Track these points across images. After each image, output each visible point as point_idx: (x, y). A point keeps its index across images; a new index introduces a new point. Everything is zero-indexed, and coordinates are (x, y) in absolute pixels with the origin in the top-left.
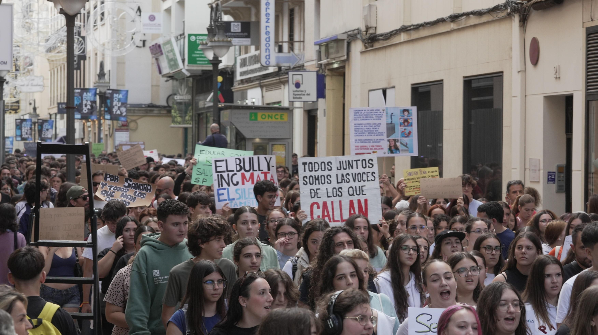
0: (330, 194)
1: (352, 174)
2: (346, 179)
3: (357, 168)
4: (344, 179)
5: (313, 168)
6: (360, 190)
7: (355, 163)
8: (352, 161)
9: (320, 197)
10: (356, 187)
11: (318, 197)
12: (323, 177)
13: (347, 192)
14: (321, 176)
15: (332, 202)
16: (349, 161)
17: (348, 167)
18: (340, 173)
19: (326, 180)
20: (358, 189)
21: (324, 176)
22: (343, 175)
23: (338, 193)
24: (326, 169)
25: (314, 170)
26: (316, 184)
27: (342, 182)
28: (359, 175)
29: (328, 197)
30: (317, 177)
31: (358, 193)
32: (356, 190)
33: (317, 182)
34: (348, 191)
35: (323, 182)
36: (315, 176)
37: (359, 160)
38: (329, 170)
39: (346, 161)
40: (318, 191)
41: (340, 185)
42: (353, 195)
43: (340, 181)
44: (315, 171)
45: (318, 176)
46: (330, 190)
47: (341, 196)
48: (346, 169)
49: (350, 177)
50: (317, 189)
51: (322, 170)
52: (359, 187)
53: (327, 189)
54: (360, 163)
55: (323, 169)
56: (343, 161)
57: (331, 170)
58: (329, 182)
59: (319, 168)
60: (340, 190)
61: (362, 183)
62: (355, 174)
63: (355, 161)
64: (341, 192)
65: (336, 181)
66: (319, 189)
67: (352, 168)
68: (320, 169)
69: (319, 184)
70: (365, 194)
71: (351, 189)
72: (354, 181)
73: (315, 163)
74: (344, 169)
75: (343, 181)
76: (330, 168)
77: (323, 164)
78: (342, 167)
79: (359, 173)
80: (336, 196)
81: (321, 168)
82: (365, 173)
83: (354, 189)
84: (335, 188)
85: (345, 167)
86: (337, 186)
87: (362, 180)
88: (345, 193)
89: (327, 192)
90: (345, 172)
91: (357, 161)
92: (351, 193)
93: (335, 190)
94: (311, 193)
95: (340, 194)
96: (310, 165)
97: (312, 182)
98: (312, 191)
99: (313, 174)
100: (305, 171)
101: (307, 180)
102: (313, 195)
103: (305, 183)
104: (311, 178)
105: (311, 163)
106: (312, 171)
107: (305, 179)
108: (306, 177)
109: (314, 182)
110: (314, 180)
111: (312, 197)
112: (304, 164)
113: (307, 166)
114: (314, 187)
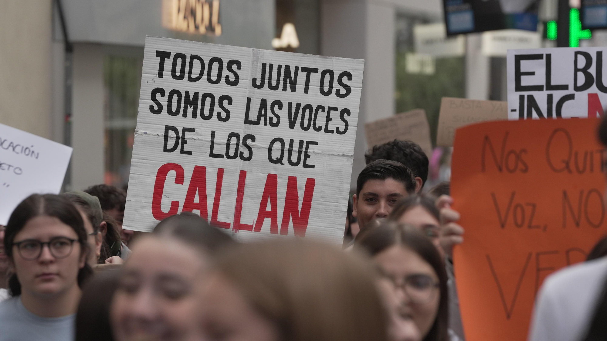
0: (219, 149)
1: (290, 104)
2: (269, 114)
3: (306, 91)
4: (265, 115)
5: (187, 69)
6: (300, 152)
7: (302, 76)
8: (297, 68)
9: (190, 153)
10: (292, 142)
11: (183, 152)
12: (208, 100)
13: (267, 152)
14: (205, 96)
15: (221, 172)
16: (287, 68)
17: (281, 82)
18: (258, 95)
19: (217, 109)
20: (296, 148)
21: (212, 96)
22: (264, 103)
23: (242, 149)
24: (223, 80)
25: (186, 75)
26: (185, 115)
27: (257, 123)
28: (308, 111)
29: (212, 155)
30: (191, 96)
31: (294, 159)
32: (290, 152)
33: (190, 110)
34: (270, 149)
35: (207, 113)
36: (187, 93)
37: (316, 71)
38: (228, 82)
39: (280, 67)
40: (188, 135)
41: (252, 129)
42: (279, 161)
43: (253, 116)
44: (190, 79)
45: (196, 94)
46: (221, 139)
47: (249, 159)
48: (276, 88)
49: (283, 114)
50: (185, 130)
51: (209, 80)
52: (301, 142)
53: (213, 133)
54: (315, 78)
55: (214, 78)
56: (271, 66)
57: (235, 83)
58: (224, 115)
59: (201, 74)
60: (249, 142)
61: (311, 135)
62: (299, 105)
63: (303, 69)
64: (249, 148)
65: (244, 116)
66: (193, 130)
67: (293, 89)
68: (205, 77)
69: (194, 116)
70: (313, 167)
71: (277, 146)
72: (292, 125)
73: (193, 57)
74: (271, 87)
75: (263, 118)
76: (232, 78)
77: (216, 65)
78: (267, 81)
79: (309, 107)
80: (235, 157)
81: (209, 75)
82: (323, 108)
83: (287, 147)
84: (237, 136)
85: (274, 83)
86: (243, 130)
87: (312, 125)
88: (260, 155)
89: (212, 142)
90: (271, 96)
91: (309, 71)
92: (276, 155)
93: (234, 140)
94: (166, 137)
95: (246, 154)
96: (179, 61)
97: (174, 109)
98: (171, 133)
99: (183, 86)
100: (161, 75)
101: (164, 102)
102: (171, 143)
103: (156, 108)
104: (175, 97)
105: (183, 57)
106: (181, 77)
107: (158, 96)
108: (162, 92)
109: (182, 109)
110: (183, 105)
111: (166, 150)
112: (162, 55)
113: (168, 63)
114: (179, 122)
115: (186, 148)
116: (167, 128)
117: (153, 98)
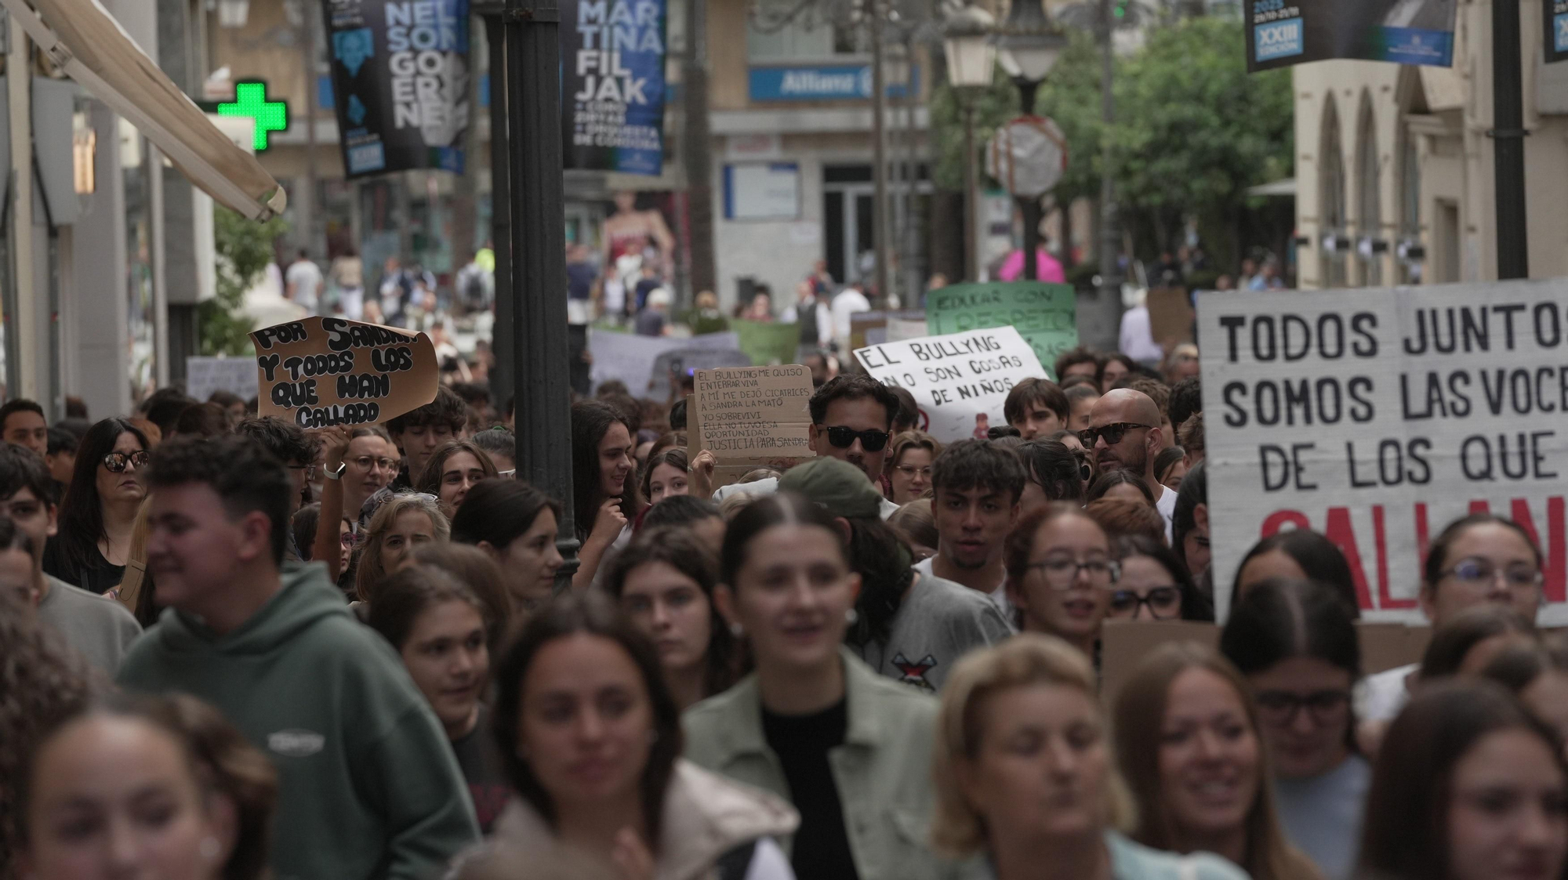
0: (1367, 471)
1: (1484, 375)
2: (1448, 397)
3: (1510, 344)
4: (1441, 400)
5: (1279, 342)
6: (1523, 455)
7: (1497, 322)
8: (1484, 311)
9: (1313, 487)
10: (1502, 440)
11: (1300, 487)
12: (1328, 390)
13: (1458, 464)
14: (1321, 384)
15: (1378, 513)
16: (1466, 313)
17: (1460, 339)
18: (1419, 368)
19: (1347, 403)
20: (1513, 447)
21: (1333, 382)
22: (1433, 380)
23: (1409, 465)
24: (1349, 350)
25: (1280, 352)
26: (1290, 421)
27: (1429, 414)
28: (1521, 382)
29: (1356, 484)
30: (1296, 387)
31: (1514, 466)
32: (1504, 456)
33: (1298, 412)
34: (1464, 457)
35: (1330, 412)
36: (1287, 383)
37: (1521, 308)
38: (1358, 352)
39: (1450, 313)
40: (1304, 456)
41: (1421, 428)
42: (1486, 475)
43: (1418, 404)
44: (1289, 358)
45: (1304, 384)
46: (1366, 452)
47: (1426, 480)
48: (1451, 349)
49: (1475, 392)
50: (1296, 448)
51: (1324, 355)
52: (1521, 438)
53: (1350, 447)
54: (1523, 321)
55: (1331, 349)
56: (1434, 313)
57: (1372, 352)
58: (1362, 411)
59: (1307, 345)
60: (1420, 451)
61: (1536, 421)
62: (1501, 374)
63: (1497, 309)
64: (1423, 462)
65: (1398, 406)
66: (1310, 446)
67: (1484, 345)
68: (1314, 350)
69: (1308, 419)
70: (1553, 475)
71: (1476, 449)
72: (1495, 408)
73: (1287, 319)
74: (1440, 348)
75: (1437, 406)
76: (1365, 345)
77: (1330, 328)
78: (1431, 340)
79: (1521, 373)
80: (1399, 480)
81: (1321, 345)
82: (1550, 371)
83: (1495, 448)
84: (1395, 444)
85: (1445, 341)
86: (1404, 433)
87: (1534, 402)
88: (1446, 470)
89: (1352, 462)
90: (1445, 365)
91: (1508, 310)
92: (1477, 465)
93: (1390, 453)
94: (1265, 465)
95: (1419, 473)
96: (1263, 329)
97: (1268, 413)
98: (1272, 457)
99: (1279, 371)
100: (1233, 357)
101: (1247, 403)
102: (1275, 475)
103: (1235, 417)
104: (1267, 394)
105: (1269, 321)
106: (1272, 356)
107: (1236, 396)
108: (1241, 387)
109: (1283, 413)
110: (1283, 404)
111: (1268, 487)
112: (1232, 323)
113: (1244, 335)
114: (1284, 436)
115: (1305, 479)
116: (1264, 450)
117: (1228, 400)
